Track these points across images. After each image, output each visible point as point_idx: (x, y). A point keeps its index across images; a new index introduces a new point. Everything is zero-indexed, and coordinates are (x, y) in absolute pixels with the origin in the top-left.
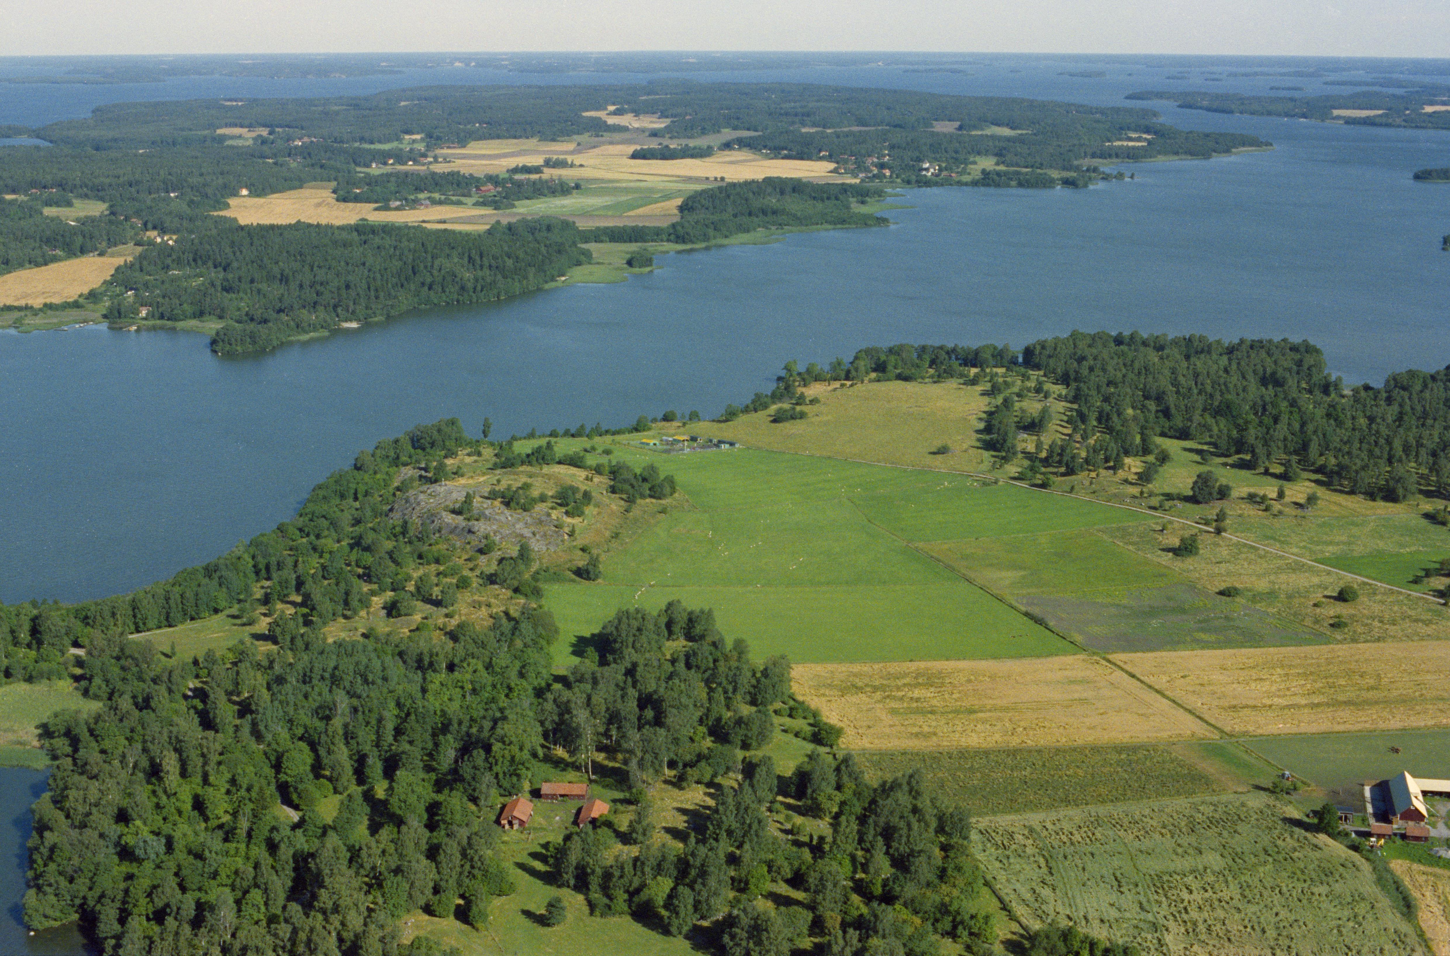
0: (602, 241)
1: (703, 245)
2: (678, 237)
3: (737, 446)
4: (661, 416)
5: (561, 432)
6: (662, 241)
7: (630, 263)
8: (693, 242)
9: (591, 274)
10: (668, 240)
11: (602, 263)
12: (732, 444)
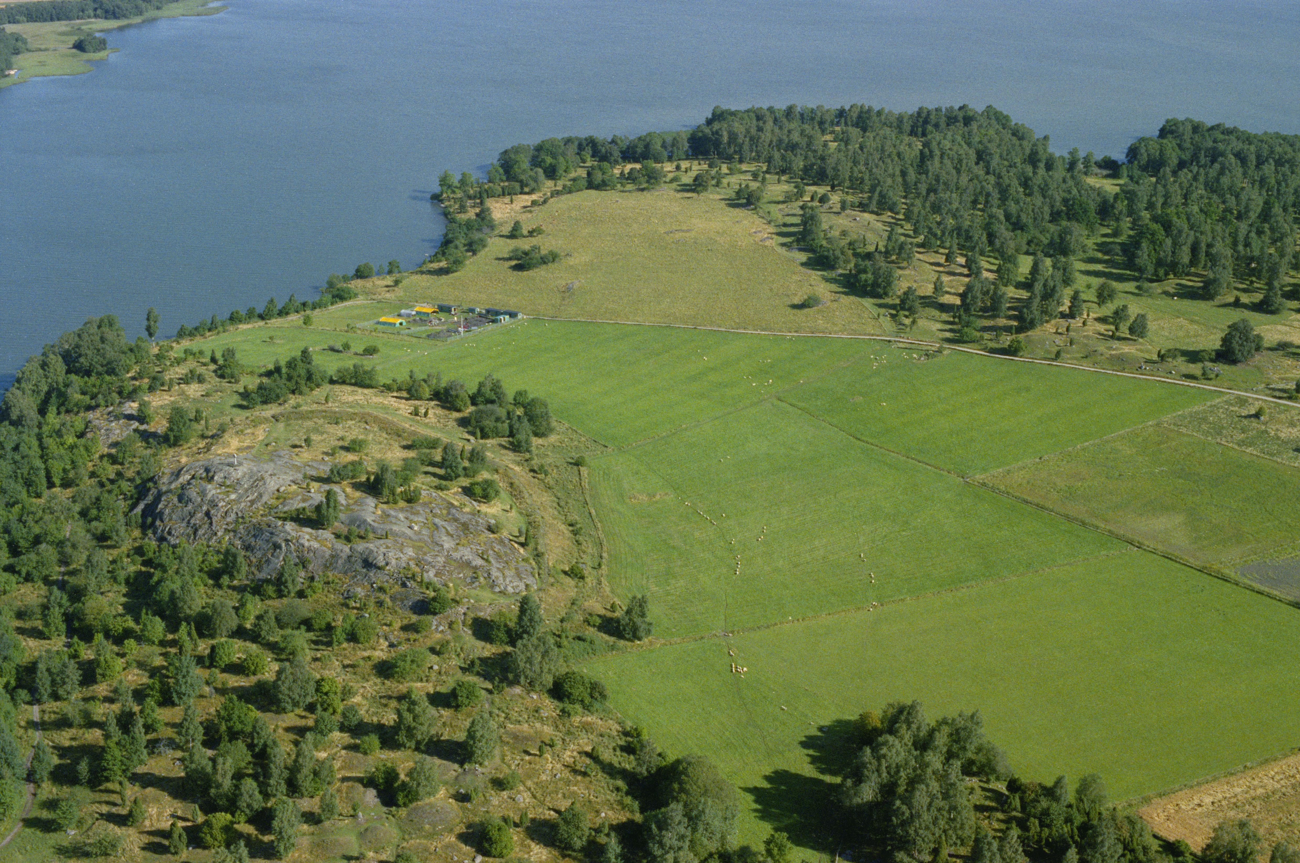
0: (18, 22)
1: (138, 20)
2: (107, 12)
3: (520, 316)
4: (353, 272)
5: (243, 313)
6: (89, 17)
7: (80, 46)
8: (125, 16)
9: (42, 64)
10: (96, 16)
11: (46, 50)
12: (513, 315)
